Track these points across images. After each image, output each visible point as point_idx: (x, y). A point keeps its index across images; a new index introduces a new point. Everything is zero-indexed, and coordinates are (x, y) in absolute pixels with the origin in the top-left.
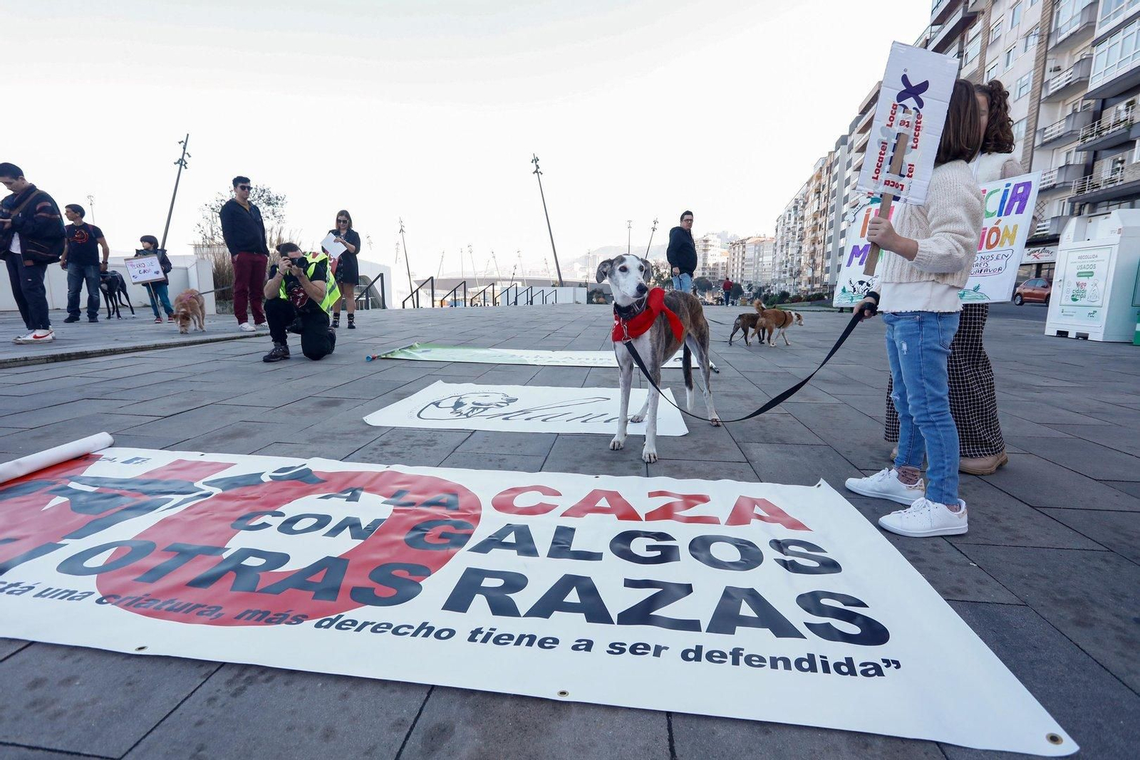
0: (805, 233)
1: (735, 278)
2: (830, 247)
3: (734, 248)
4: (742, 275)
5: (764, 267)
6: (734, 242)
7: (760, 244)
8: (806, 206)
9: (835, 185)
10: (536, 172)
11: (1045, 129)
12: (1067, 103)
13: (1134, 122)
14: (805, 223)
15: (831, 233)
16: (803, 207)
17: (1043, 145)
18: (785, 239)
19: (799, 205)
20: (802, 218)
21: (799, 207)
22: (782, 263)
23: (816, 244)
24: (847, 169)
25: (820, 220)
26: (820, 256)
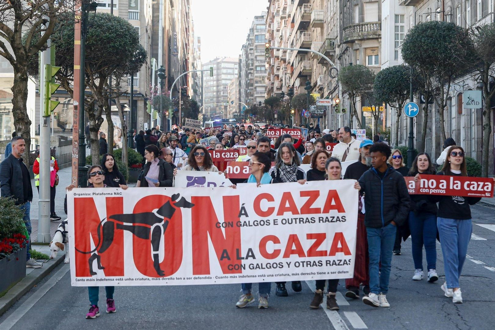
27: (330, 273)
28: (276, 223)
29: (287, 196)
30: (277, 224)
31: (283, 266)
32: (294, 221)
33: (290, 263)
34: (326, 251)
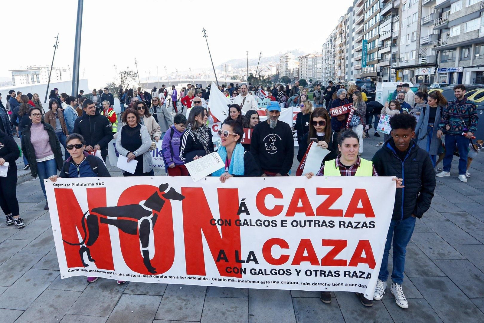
0: (336, 53)
1: (303, 76)
2: (347, 62)
3: (302, 60)
4: (307, 74)
5: (318, 70)
6: (302, 56)
7: (315, 58)
8: (336, 40)
9: (348, 31)
10: (205, 36)
11: (424, 18)
12: (432, 7)
13: (450, 21)
14: (336, 48)
15: (347, 55)
16: (335, 40)
17: (424, 24)
18: (327, 56)
19: (332, 39)
20: (334, 46)
21: (333, 40)
22: (326, 69)
23: (341, 60)
24: (353, 24)
25: (343, 48)
26: (343, 66)
27: (348, 285)
28: (284, 225)
29: (300, 194)
30: (286, 226)
31: (291, 274)
32: (307, 223)
33: (300, 271)
34: (346, 261)
